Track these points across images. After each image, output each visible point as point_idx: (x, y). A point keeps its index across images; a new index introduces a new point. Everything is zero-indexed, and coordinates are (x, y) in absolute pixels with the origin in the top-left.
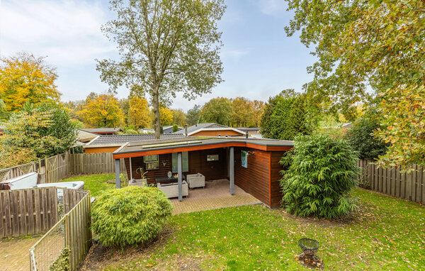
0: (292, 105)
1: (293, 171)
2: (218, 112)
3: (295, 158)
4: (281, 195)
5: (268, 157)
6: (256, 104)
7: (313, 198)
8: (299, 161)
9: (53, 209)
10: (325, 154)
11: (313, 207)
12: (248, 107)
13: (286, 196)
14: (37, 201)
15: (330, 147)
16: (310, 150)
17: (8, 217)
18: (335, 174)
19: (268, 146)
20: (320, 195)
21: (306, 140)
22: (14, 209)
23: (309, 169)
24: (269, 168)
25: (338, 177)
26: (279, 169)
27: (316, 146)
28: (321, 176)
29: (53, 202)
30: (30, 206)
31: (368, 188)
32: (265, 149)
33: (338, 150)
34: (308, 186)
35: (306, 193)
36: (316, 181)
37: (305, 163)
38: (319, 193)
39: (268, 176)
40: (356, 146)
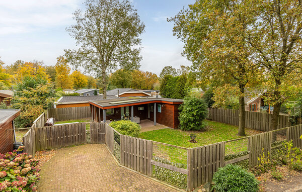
0: (177, 81)
1: (183, 112)
2: (122, 79)
3: (185, 107)
4: (179, 122)
5: (173, 107)
6: (147, 74)
7: (192, 122)
8: (186, 108)
9: (84, 133)
10: (196, 105)
11: (192, 126)
12: (142, 76)
13: (181, 123)
14: (77, 129)
15: (198, 102)
16: (191, 103)
17: (64, 137)
18: (200, 112)
19: (173, 102)
20: (194, 121)
21: (188, 99)
22: (66, 134)
23: (190, 111)
24: (173, 112)
25: (201, 114)
26: (177, 112)
27: (193, 102)
28: (195, 114)
29: (84, 130)
30: (73, 132)
31: (211, 120)
32: (172, 103)
33: (201, 103)
34: (190, 118)
35: (189, 121)
36: (193, 116)
37: (188, 109)
38: (194, 120)
39: (173, 115)
40: (207, 101)
